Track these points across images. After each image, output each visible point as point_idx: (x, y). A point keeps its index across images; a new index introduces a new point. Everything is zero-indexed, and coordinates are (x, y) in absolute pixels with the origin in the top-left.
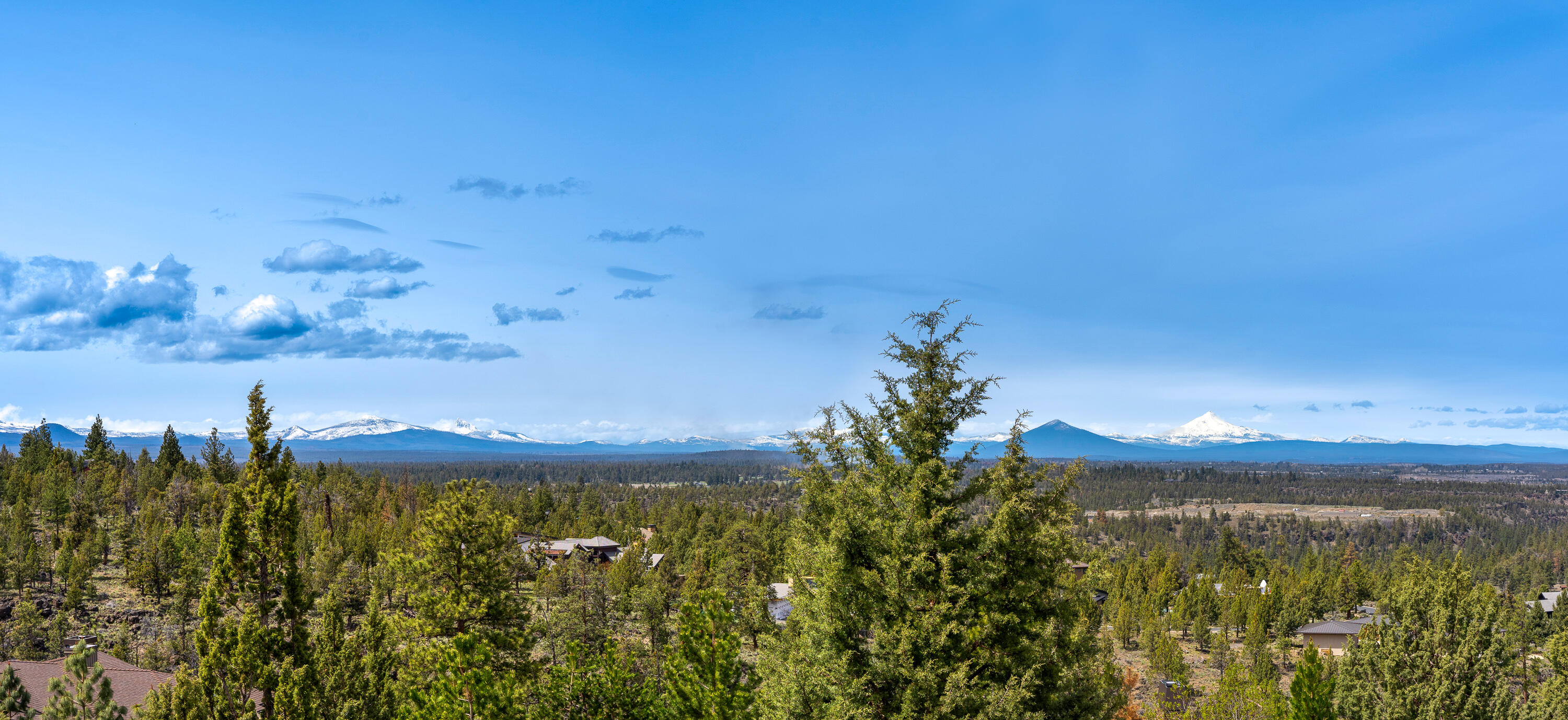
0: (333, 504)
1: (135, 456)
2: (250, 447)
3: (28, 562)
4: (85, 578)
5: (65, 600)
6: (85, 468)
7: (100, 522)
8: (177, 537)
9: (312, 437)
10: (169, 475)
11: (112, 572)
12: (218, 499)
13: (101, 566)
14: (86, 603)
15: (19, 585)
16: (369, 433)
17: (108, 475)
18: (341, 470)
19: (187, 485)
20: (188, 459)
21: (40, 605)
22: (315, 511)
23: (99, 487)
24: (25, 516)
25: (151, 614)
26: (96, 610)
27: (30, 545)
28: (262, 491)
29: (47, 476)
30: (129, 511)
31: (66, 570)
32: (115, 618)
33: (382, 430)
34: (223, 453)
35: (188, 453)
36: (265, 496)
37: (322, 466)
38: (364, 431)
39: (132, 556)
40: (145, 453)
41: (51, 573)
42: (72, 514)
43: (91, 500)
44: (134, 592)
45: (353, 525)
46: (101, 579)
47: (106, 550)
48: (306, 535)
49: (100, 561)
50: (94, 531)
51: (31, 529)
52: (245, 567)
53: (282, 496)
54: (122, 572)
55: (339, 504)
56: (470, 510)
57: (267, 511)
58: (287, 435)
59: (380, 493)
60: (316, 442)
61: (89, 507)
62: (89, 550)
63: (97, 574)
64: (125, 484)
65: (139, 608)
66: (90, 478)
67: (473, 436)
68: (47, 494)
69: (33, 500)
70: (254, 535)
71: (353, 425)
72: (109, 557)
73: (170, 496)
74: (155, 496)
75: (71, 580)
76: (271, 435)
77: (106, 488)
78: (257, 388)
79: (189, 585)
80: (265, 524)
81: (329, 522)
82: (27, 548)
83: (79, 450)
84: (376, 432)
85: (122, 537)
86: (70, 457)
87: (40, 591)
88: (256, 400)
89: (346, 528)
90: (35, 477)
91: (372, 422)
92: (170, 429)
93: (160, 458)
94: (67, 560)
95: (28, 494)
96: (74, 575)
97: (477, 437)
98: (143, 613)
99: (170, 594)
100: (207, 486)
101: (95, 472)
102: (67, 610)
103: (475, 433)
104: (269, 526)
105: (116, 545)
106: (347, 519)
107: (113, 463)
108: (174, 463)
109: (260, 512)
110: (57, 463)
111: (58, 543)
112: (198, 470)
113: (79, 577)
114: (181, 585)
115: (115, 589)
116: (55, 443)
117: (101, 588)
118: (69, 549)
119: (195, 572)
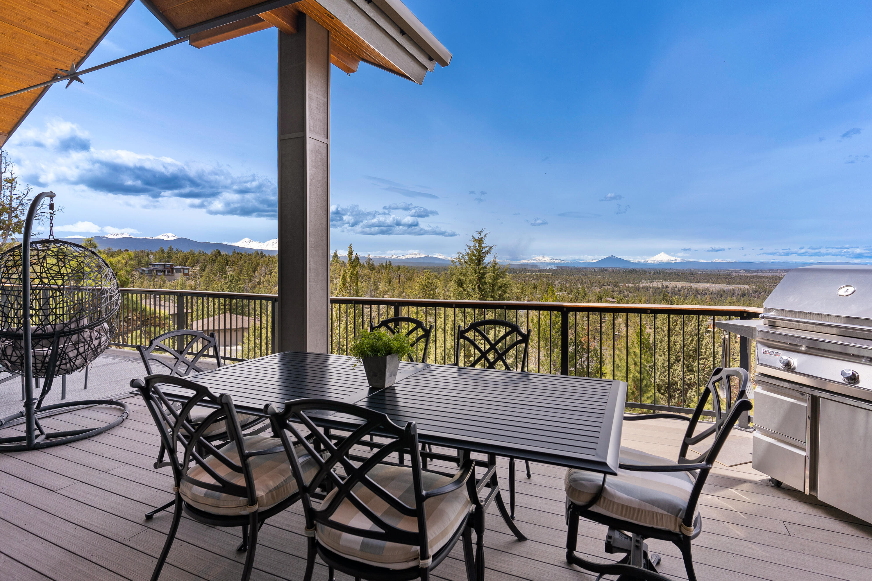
0: (401, 278)
9: (399, 258)
12: (369, 275)
17: (338, 267)
18: (404, 268)
20: (362, 263)
22: (396, 279)
23: (335, 271)
33: (418, 256)
34: (371, 262)
35: (362, 262)
37: (399, 267)
38: (413, 256)
45: (406, 283)
50: (333, 283)
55: (403, 277)
67: (443, 259)
71: (410, 255)
77: (337, 271)
81: (399, 282)
89: (404, 284)
91: (416, 254)
100: (367, 271)
106: (405, 282)
107: (340, 264)
112: (364, 266)
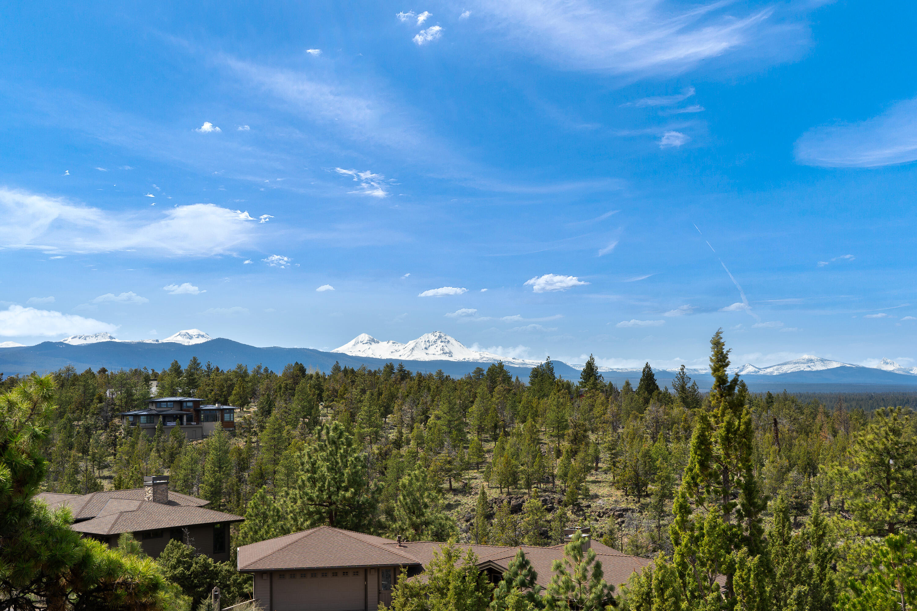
0: (780, 426)
1: (620, 386)
2: (713, 380)
3: (536, 468)
4: (580, 481)
5: (565, 498)
6: (580, 395)
7: (592, 437)
8: (653, 450)
9: (762, 373)
10: (647, 401)
11: (601, 477)
12: (686, 420)
13: (593, 472)
14: (581, 501)
15: (528, 486)
16: (809, 369)
17: (599, 401)
18: (786, 399)
19: (661, 410)
20: (662, 389)
21: (545, 502)
22: (765, 431)
23: (591, 410)
24: (534, 433)
25: (633, 511)
26: (589, 506)
27: (537, 455)
28: (723, 415)
29: (551, 401)
30: (615, 429)
31: (566, 475)
32: (604, 513)
33: (819, 367)
34: (689, 385)
35: (661, 384)
36: (726, 419)
37: (770, 396)
38: (804, 368)
39: (618, 464)
40: (628, 384)
41: (554, 476)
42: (570, 431)
43: (585, 420)
44: (619, 493)
45: (797, 442)
46: (594, 482)
47: (597, 459)
48: (757, 450)
49: (592, 468)
50: (587, 444)
51: (538, 442)
52: (710, 475)
53: (739, 418)
54: (610, 477)
55: (785, 425)
56: (896, 432)
57: (728, 430)
58: (741, 371)
59: (819, 417)
60: (764, 376)
61: (583, 425)
62: (583, 459)
63: (589, 478)
64: (612, 408)
65: (623, 506)
66: (584, 403)
67: (897, 372)
68: (551, 415)
69: (540, 420)
70: (718, 450)
71: (795, 363)
72: (600, 465)
73: (648, 417)
74: (636, 417)
75: (569, 483)
76: (730, 372)
77: (598, 410)
78: (718, 334)
79: (663, 488)
80: (727, 441)
81: (777, 440)
82: (534, 457)
83: (576, 381)
84: (815, 369)
85: (610, 449)
86: (568, 386)
87: (545, 491)
88: (717, 344)
89: (791, 445)
90: (542, 402)
91: (811, 361)
92: (647, 366)
93: (640, 388)
94: (566, 466)
95: (535, 415)
96: (572, 478)
97: (901, 372)
98: (626, 510)
99: (648, 495)
100: (677, 410)
101: (588, 398)
102: (566, 506)
103: (899, 369)
104: (730, 442)
105: (605, 456)
106: (792, 438)
107: (602, 391)
108: (650, 392)
109: (722, 431)
110: (559, 391)
111: (559, 453)
112: (670, 398)
113: (575, 480)
114: (657, 488)
115: (603, 490)
116: (557, 375)
117: (593, 489)
118: (568, 459)
119: (668, 478)
